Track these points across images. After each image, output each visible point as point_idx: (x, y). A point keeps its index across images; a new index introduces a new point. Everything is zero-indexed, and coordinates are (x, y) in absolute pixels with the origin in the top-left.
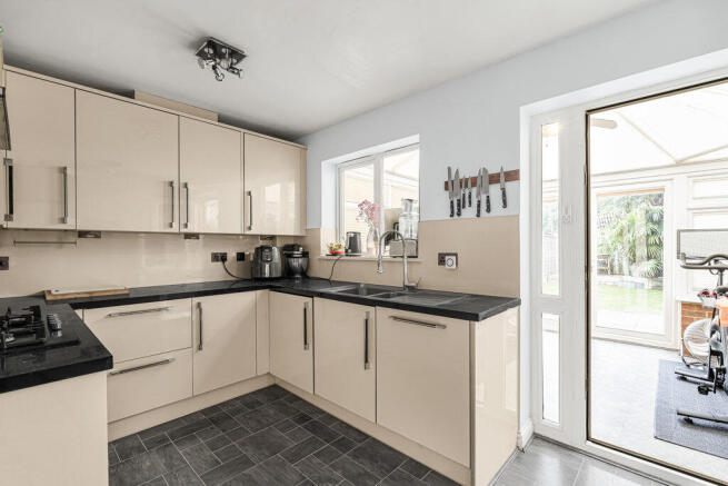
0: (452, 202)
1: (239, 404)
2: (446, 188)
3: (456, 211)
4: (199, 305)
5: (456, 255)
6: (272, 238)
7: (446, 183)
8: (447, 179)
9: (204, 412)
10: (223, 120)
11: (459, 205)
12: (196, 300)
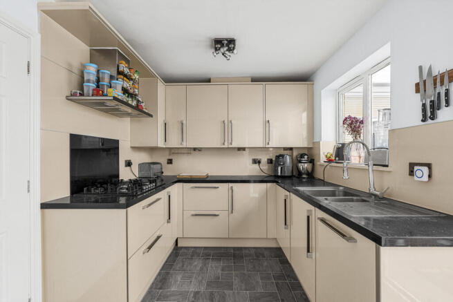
0: (424, 105)
1: (253, 252)
2: (417, 91)
3: (429, 114)
4: (232, 187)
5: (429, 166)
6: (291, 149)
7: (417, 85)
8: (418, 80)
9: (234, 248)
10: (255, 80)
11: (432, 106)
12: (231, 185)
